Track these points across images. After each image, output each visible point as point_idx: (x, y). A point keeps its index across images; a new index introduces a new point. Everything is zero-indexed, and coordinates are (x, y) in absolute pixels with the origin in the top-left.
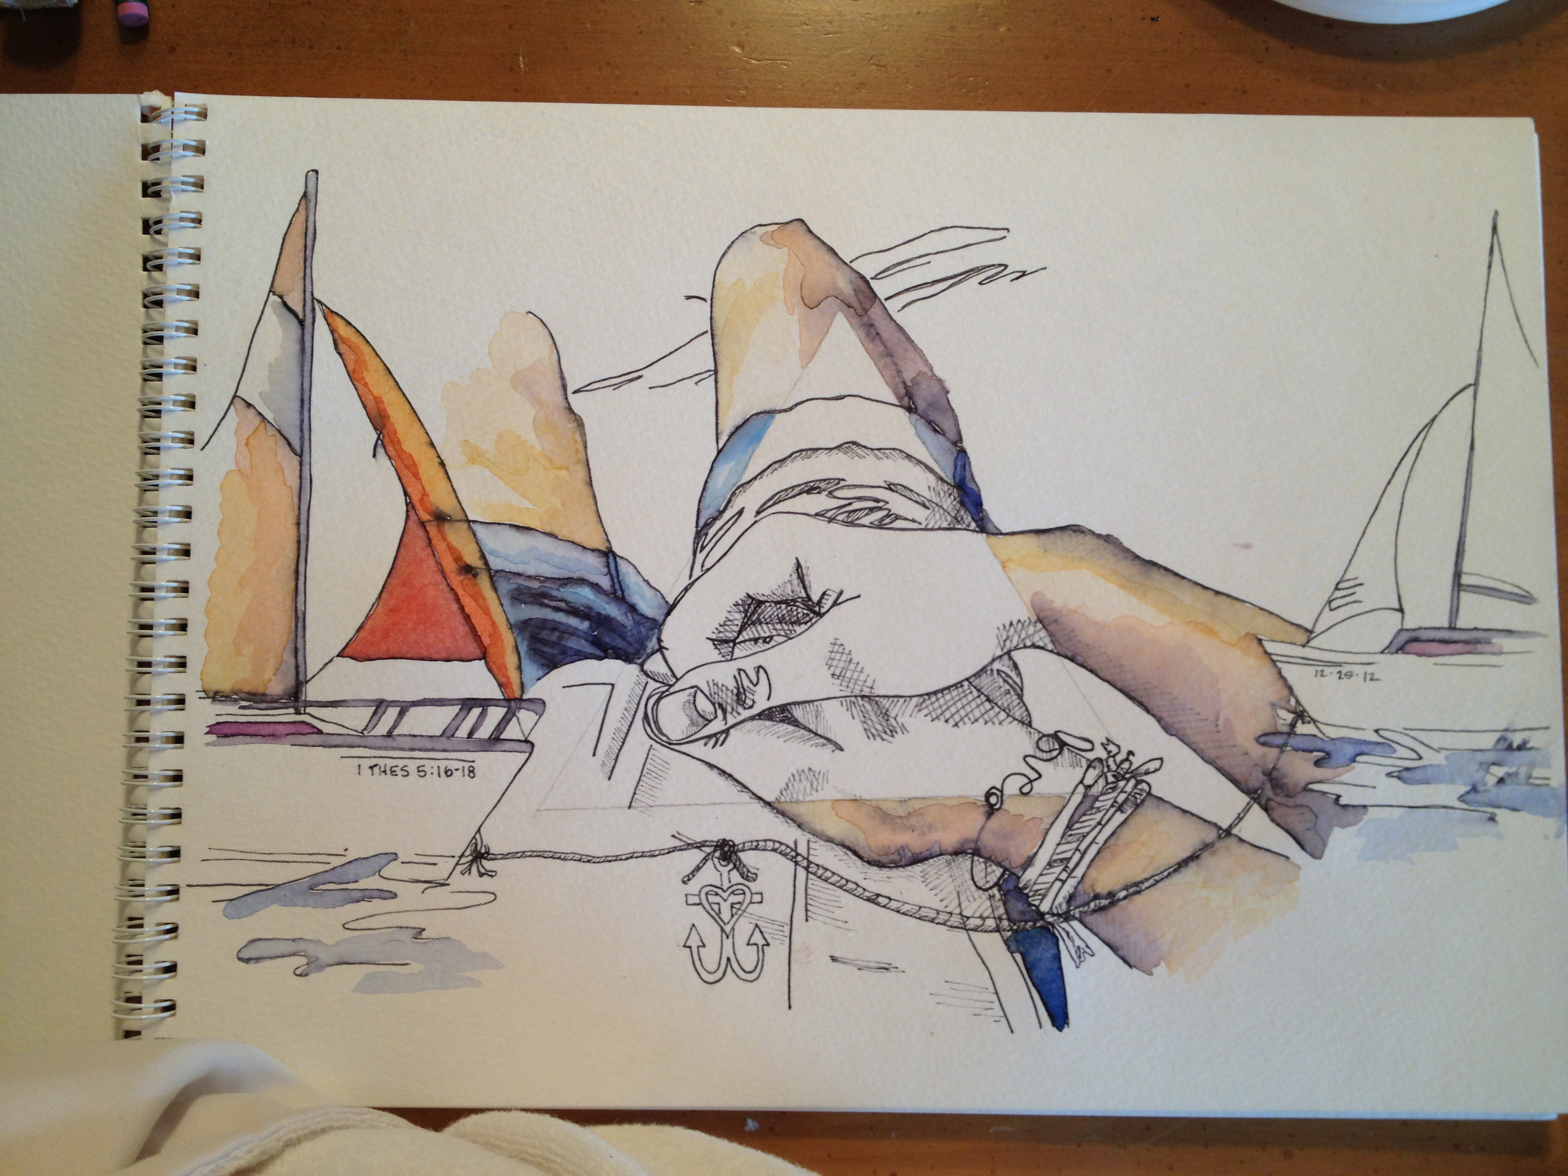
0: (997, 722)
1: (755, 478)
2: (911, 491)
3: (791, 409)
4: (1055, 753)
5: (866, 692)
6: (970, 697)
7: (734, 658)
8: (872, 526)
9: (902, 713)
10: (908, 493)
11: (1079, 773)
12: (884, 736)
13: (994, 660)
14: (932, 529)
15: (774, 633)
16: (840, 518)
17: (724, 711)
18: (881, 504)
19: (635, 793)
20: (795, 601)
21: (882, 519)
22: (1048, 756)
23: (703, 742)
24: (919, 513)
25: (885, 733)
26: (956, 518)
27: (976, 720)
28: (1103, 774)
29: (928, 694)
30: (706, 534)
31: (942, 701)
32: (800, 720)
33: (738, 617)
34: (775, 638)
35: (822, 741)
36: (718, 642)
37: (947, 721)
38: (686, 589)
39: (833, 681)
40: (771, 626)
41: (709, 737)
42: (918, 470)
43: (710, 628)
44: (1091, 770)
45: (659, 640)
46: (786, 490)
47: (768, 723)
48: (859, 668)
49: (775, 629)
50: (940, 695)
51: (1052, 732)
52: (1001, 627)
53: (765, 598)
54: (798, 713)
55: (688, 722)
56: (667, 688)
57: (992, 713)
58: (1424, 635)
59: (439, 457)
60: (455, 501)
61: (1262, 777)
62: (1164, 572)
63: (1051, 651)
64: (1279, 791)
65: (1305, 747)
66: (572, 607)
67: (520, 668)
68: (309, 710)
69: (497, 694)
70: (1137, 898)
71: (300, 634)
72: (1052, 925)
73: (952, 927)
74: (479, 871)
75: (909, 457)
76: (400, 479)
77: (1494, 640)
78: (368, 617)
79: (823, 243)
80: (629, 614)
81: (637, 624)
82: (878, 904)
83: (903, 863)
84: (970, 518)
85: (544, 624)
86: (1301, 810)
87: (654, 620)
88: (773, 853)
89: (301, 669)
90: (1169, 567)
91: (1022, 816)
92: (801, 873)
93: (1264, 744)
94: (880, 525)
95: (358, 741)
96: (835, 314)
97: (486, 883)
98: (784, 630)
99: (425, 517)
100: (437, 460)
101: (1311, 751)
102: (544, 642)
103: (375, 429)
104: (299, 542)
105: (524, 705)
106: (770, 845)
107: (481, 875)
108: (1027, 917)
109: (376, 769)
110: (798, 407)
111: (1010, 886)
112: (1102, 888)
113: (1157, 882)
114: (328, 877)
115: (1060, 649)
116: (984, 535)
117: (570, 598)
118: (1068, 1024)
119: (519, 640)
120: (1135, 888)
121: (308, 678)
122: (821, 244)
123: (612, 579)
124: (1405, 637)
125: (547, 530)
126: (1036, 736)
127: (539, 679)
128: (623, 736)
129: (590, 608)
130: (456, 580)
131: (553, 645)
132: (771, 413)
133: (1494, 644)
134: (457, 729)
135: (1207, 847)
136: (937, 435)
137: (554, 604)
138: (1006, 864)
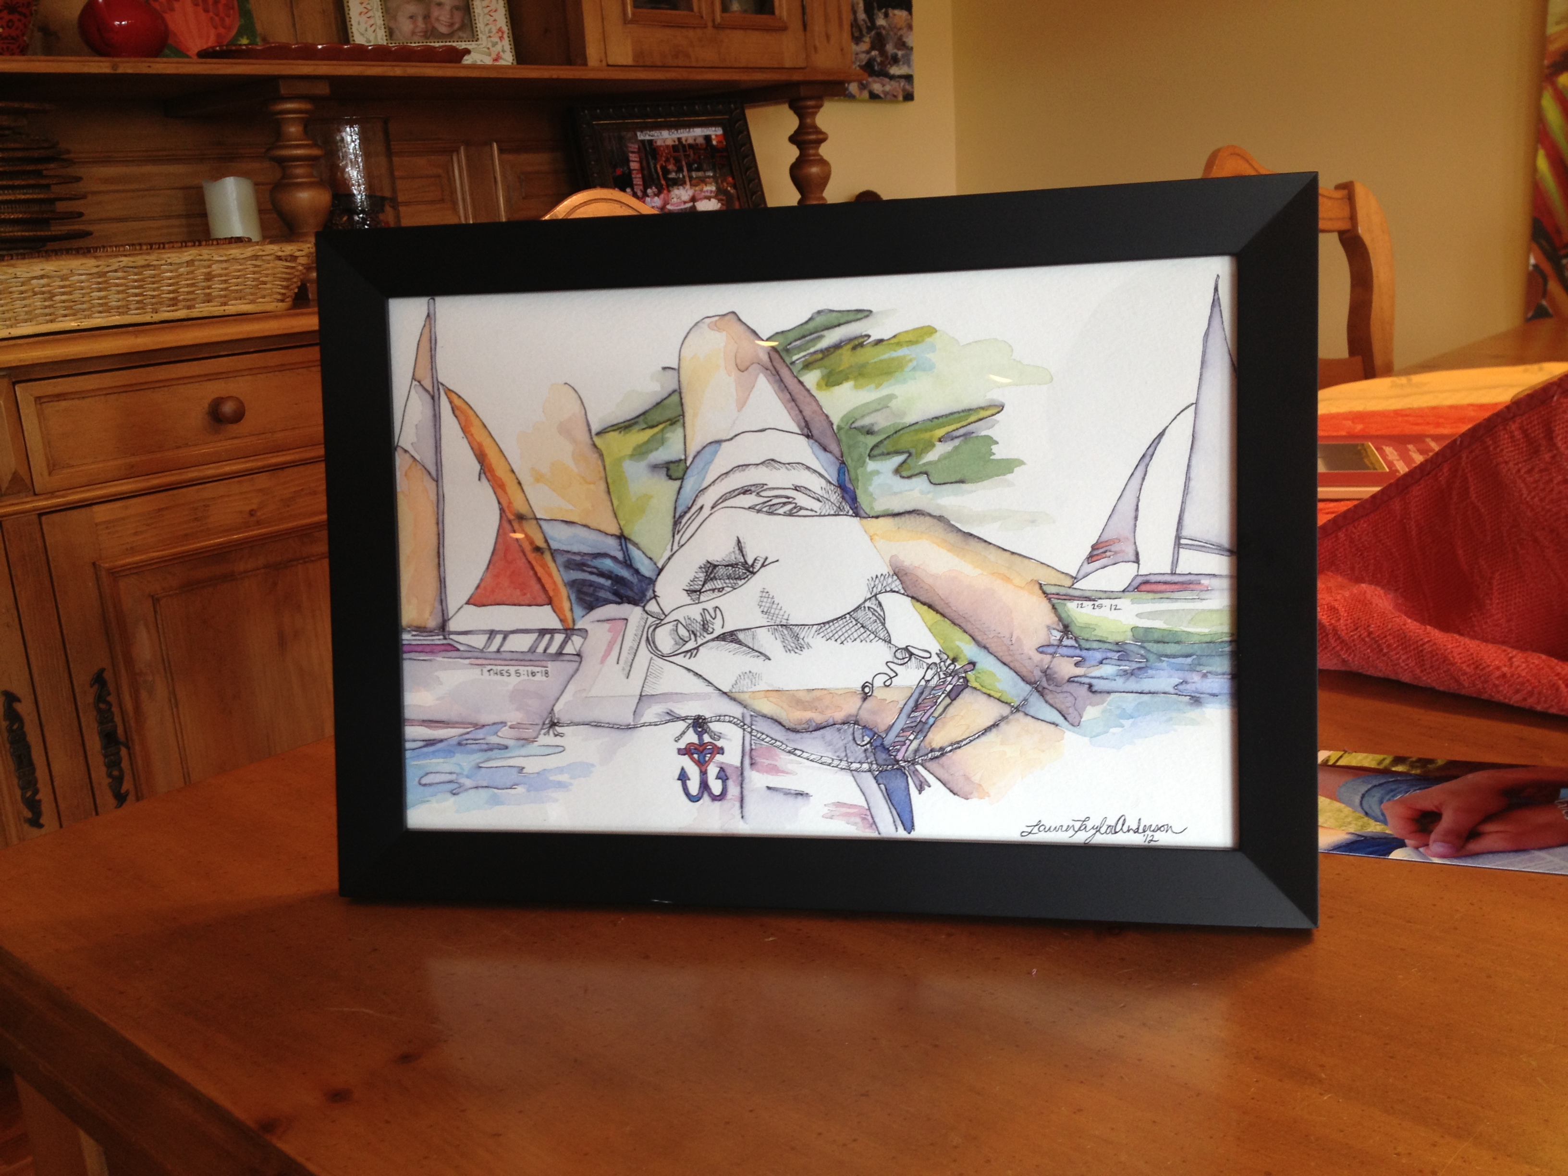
0: (868, 641)
1: (710, 485)
2: (810, 490)
3: (732, 439)
4: (906, 660)
5: (784, 622)
6: (851, 625)
7: (701, 601)
8: (785, 514)
9: (808, 636)
10: (808, 492)
11: (922, 672)
12: (796, 650)
13: (865, 601)
14: (824, 516)
15: (725, 585)
16: (764, 510)
17: (695, 635)
18: (790, 500)
19: (643, 687)
20: (737, 564)
21: (791, 510)
22: (902, 662)
23: (683, 655)
24: (816, 505)
25: (797, 648)
26: (839, 508)
27: (855, 640)
28: (937, 673)
29: (823, 623)
30: (680, 523)
31: (833, 628)
32: (743, 641)
33: (702, 576)
34: (726, 589)
35: (757, 654)
36: (690, 592)
37: (836, 640)
38: (669, 559)
39: (763, 615)
40: (722, 581)
41: (687, 652)
42: (815, 477)
43: (684, 583)
44: (929, 670)
45: (654, 591)
46: (730, 492)
47: (723, 643)
48: (779, 607)
49: (725, 583)
50: (831, 624)
51: (904, 646)
52: (870, 579)
53: (718, 563)
54: (741, 636)
55: (673, 642)
56: (660, 620)
57: (865, 635)
58: (1153, 579)
59: (517, 479)
60: (528, 507)
61: (1040, 674)
62: (977, 540)
63: (903, 594)
64: (1051, 682)
65: (1069, 654)
66: (600, 572)
67: (571, 610)
68: (452, 637)
69: (558, 625)
70: (958, 751)
71: (443, 591)
72: (904, 767)
73: (842, 769)
74: (554, 734)
75: (808, 468)
76: (495, 493)
77: (1202, 582)
78: (482, 580)
79: (748, 327)
80: (635, 575)
81: (640, 581)
82: (795, 755)
83: (810, 729)
84: (848, 508)
85: (584, 582)
86: (1065, 695)
87: (650, 579)
88: (729, 724)
89: (445, 612)
90: (981, 536)
91: (886, 700)
92: (748, 736)
93: (1042, 653)
94: (790, 514)
95: (480, 655)
96: (758, 374)
97: (558, 741)
98: (730, 583)
99: (511, 517)
100: (516, 481)
101: (1073, 657)
102: (585, 594)
103: (479, 462)
104: (439, 534)
105: (575, 632)
106: (727, 718)
107: (556, 735)
108: (887, 763)
109: (492, 672)
110: (737, 437)
111: (878, 743)
112: (936, 745)
113: (971, 741)
114: (467, 736)
115: (909, 593)
116: (858, 518)
117: (599, 566)
118: (914, 829)
119: (570, 592)
120: (957, 745)
121: (450, 615)
122: (746, 328)
123: (624, 553)
124: (1139, 580)
125: (584, 523)
126: (894, 649)
127: (583, 616)
128: (634, 651)
129: (611, 572)
130: (532, 556)
131: (591, 595)
132: (719, 442)
133: (1203, 584)
134: (537, 648)
135: (1003, 719)
136: (827, 453)
137: (589, 570)
138: (875, 730)
